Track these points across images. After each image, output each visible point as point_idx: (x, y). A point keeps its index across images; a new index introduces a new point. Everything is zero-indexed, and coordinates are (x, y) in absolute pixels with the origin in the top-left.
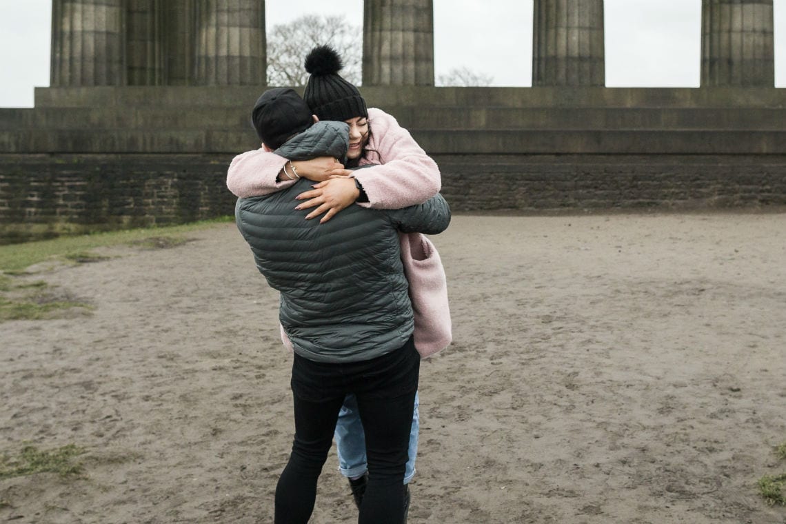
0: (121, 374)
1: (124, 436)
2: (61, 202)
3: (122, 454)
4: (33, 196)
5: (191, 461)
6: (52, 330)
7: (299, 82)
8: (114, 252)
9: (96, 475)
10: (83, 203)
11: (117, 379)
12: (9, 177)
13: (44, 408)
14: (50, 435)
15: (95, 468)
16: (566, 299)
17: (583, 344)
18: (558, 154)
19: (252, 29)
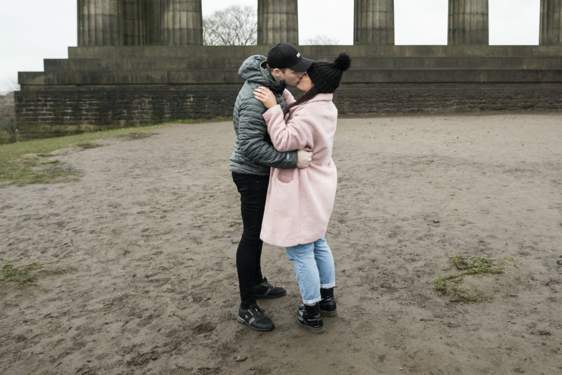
0: (84, 217)
1: (71, 256)
2: (85, 113)
3: (64, 268)
4: (68, 109)
5: (105, 272)
6: (53, 189)
7: (230, 43)
8: (107, 141)
9: (44, 282)
10: (98, 113)
11: (79, 220)
12: (54, 99)
13: (30, 239)
14: (26, 256)
15: (44, 278)
16: (354, 167)
17: (355, 195)
18: (367, 83)
19: (194, 13)
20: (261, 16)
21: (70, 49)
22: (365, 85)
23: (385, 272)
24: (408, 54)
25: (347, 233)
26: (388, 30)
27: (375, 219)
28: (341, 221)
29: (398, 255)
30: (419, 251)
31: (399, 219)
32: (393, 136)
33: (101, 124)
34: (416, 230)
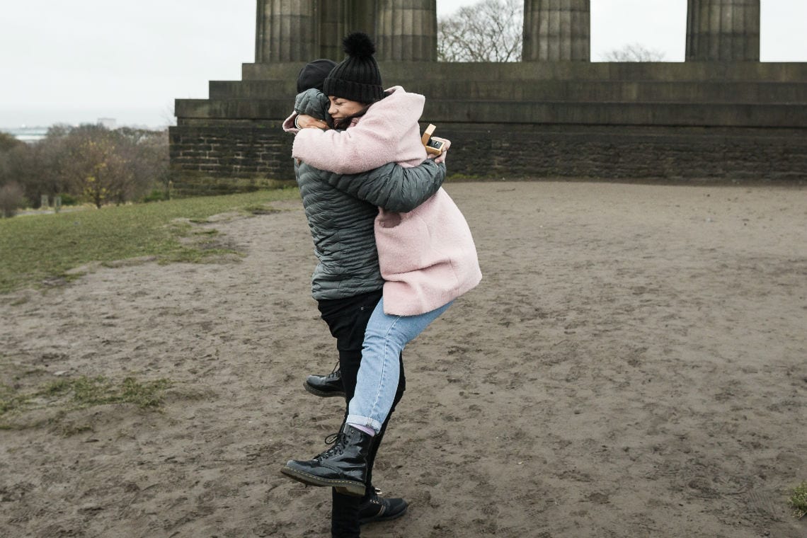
0: (238, 318)
1: (213, 374)
2: (261, 161)
3: (201, 392)
4: (238, 155)
5: (256, 404)
6: (204, 273)
8: (288, 205)
9: (172, 409)
10: (279, 162)
11: (232, 322)
13: (163, 343)
14: (156, 368)
15: (174, 402)
16: (668, 271)
17: (665, 318)
18: (707, 127)
19: (424, 11)
20: (529, 14)
21: (245, 65)
22: (702, 129)
23: (701, 461)
24: (783, 78)
25: (640, 385)
26: (750, 36)
27: (694, 364)
28: (634, 363)
29: (729, 432)
30: (770, 430)
31: (739, 368)
32: (748, 220)
33: (283, 179)
34: (768, 393)
